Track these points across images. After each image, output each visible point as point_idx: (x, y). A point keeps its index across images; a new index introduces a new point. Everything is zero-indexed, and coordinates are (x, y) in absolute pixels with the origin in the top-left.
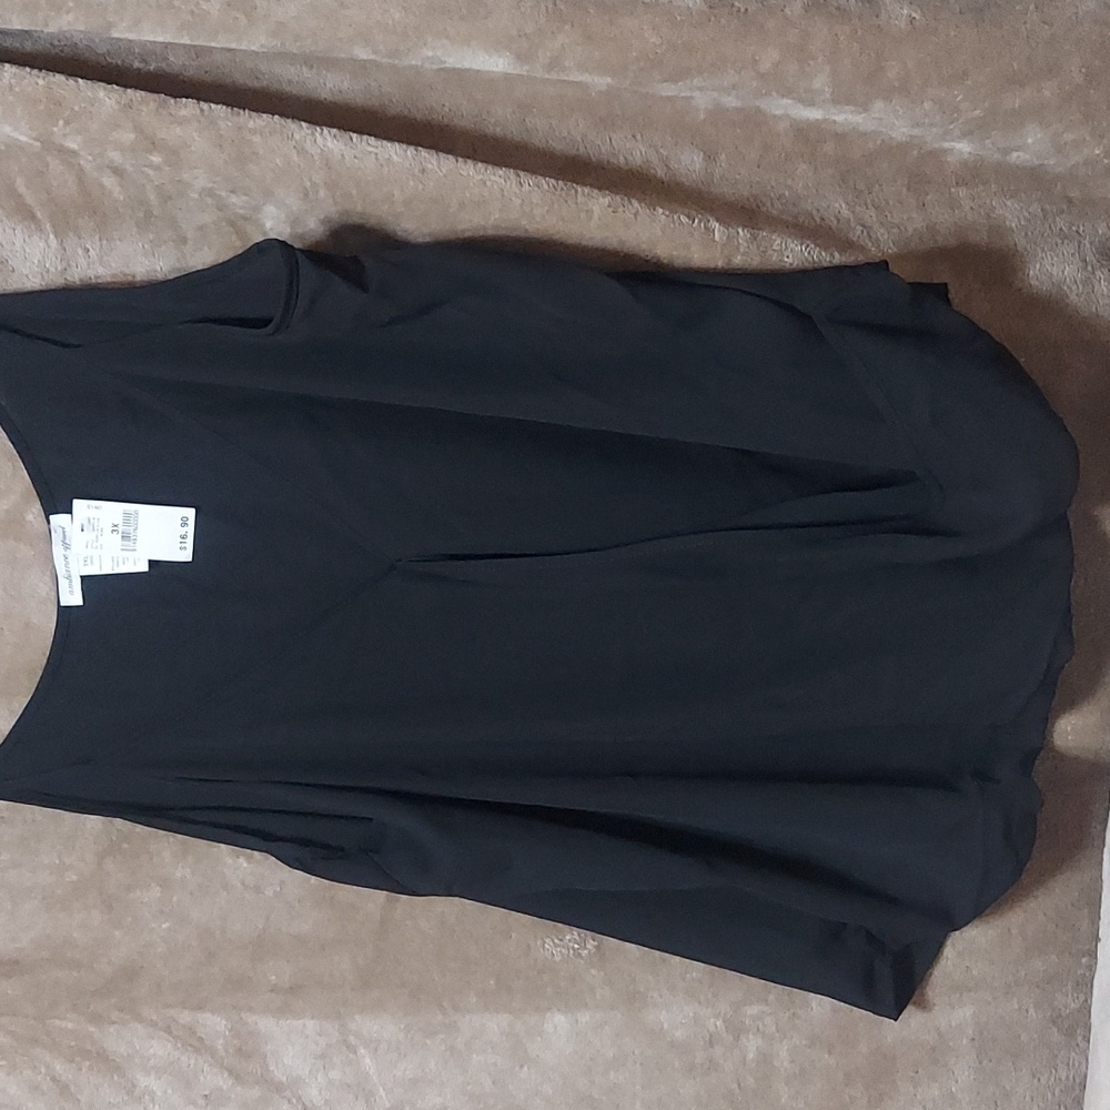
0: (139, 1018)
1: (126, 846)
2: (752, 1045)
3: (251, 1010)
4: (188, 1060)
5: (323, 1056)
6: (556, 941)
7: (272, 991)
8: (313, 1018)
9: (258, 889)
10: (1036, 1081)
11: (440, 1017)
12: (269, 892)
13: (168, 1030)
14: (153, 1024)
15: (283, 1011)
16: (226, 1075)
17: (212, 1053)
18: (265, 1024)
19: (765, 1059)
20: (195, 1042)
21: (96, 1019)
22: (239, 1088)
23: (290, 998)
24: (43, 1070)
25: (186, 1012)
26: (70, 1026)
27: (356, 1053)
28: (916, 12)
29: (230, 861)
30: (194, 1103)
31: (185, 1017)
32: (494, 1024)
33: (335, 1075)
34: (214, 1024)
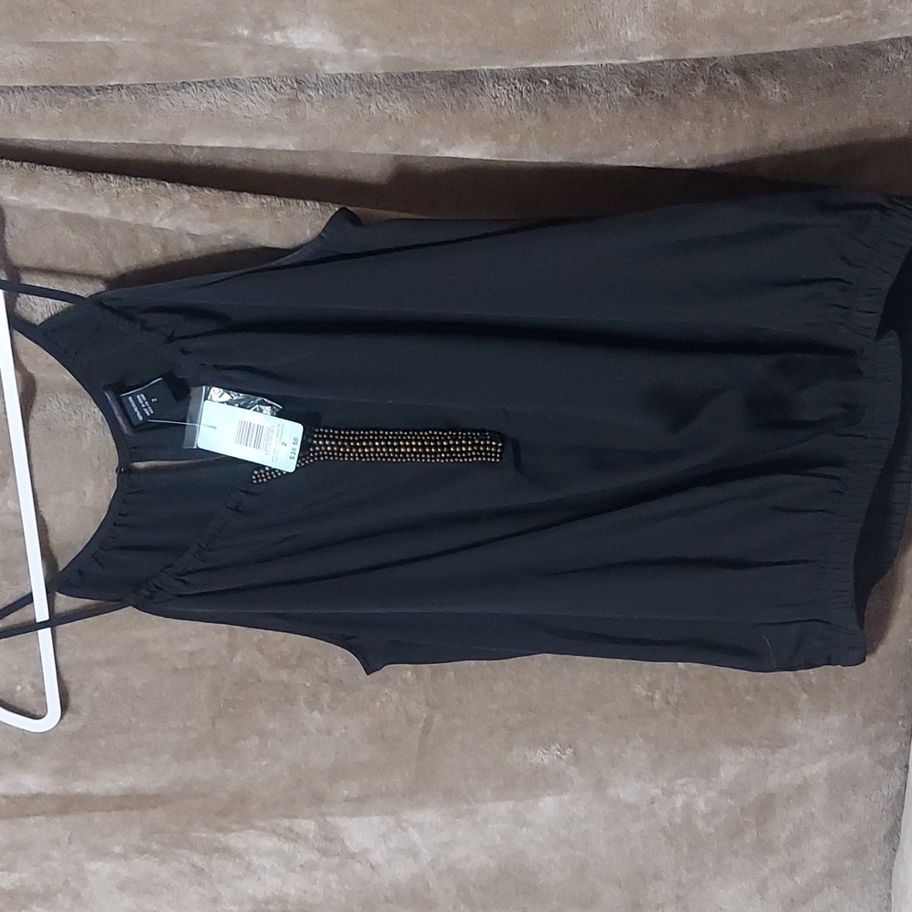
0: (253, 827)
1: (232, 710)
2: (679, 801)
3: (332, 815)
4: (287, 847)
5: (383, 836)
6: (545, 751)
7: (346, 801)
8: (377, 815)
9: (329, 733)
10: (868, 800)
11: (465, 806)
12: (337, 735)
13: (274, 831)
14: (263, 829)
15: (356, 813)
16: (316, 852)
17: (306, 840)
18: (342, 822)
19: (688, 807)
20: (292, 836)
21: (222, 830)
22: (325, 859)
23: (359, 804)
24: (185, 860)
25: (285, 820)
26: (203, 835)
27: (407, 832)
28: (785, 90)
29: (307, 714)
30: (293, 871)
31: (286, 823)
32: (504, 808)
33: (392, 845)
34: (307, 826)
